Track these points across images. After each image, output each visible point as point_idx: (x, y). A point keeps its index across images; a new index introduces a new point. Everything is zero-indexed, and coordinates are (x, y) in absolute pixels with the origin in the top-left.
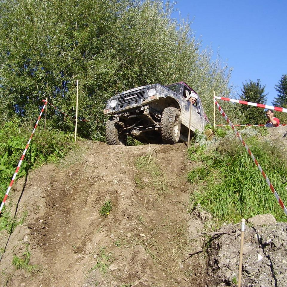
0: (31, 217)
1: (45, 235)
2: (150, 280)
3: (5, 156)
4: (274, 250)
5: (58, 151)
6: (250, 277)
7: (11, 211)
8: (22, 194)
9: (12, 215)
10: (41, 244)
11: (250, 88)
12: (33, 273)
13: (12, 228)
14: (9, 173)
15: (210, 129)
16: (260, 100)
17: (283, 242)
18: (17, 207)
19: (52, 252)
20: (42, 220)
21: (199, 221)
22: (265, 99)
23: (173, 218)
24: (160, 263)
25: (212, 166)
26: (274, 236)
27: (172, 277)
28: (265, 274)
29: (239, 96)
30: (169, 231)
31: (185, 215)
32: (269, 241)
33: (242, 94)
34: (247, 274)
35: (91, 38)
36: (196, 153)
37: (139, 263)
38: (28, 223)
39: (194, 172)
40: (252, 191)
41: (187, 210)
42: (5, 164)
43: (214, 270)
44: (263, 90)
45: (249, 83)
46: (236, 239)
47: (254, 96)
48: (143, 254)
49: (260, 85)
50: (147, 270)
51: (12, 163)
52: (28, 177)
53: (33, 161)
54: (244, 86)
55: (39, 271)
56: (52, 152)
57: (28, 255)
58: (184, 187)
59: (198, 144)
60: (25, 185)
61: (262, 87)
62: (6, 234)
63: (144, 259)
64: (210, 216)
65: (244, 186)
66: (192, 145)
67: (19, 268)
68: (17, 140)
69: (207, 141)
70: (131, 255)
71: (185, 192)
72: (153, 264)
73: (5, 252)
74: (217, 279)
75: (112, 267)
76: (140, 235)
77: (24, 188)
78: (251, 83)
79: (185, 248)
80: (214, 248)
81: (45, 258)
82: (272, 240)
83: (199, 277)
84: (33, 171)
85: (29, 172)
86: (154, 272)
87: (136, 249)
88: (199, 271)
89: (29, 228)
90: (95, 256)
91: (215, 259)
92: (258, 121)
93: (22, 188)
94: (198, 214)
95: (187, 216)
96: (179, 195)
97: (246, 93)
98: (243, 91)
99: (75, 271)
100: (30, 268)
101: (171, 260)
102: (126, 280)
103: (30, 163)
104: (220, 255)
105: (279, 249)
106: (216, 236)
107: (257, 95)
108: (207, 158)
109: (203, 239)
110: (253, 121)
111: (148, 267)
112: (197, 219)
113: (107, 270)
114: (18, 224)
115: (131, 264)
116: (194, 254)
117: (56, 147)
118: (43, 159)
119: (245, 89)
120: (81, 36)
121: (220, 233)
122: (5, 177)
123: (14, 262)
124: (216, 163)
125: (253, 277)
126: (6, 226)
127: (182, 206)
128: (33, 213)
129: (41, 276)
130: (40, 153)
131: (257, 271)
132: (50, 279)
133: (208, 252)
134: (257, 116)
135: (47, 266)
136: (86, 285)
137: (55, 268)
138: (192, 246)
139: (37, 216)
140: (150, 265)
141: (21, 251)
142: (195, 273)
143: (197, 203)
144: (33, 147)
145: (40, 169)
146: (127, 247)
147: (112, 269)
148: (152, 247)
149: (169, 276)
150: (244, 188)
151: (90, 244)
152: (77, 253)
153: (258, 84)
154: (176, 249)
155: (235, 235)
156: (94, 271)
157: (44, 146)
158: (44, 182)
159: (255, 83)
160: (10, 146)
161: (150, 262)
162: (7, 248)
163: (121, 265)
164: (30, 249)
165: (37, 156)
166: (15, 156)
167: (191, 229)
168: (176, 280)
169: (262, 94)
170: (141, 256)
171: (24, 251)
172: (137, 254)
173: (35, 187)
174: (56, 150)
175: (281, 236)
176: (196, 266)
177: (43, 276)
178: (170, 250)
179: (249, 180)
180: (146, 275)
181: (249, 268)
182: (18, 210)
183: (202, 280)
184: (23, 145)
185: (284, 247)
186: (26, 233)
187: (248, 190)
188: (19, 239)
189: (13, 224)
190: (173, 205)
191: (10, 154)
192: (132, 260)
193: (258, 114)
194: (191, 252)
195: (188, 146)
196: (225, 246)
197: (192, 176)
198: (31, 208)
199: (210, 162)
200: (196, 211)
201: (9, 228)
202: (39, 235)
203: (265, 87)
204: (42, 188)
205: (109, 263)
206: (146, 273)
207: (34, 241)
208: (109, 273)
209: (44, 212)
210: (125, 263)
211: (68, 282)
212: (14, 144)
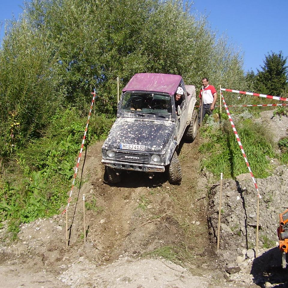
0: (93, 178)
1: (104, 189)
2: (173, 214)
3: (70, 136)
4: (248, 194)
5: (106, 132)
6: (231, 209)
7: (79, 174)
8: (84, 163)
9: (79, 176)
10: (102, 194)
11: (272, 59)
12: (99, 212)
13: (80, 186)
14: (74, 148)
15: (217, 113)
16: (283, 72)
17: (253, 189)
18: (82, 172)
19: (109, 199)
20: (101, 180)
21: (205, 179)
22: (287, 70)
23: (188, 177)
24: (179, 204)
25: (216, 141)
26: (248, 186)
27: (186, 213)
28: (240, 207)
29: (261, 68)
30: (185, 185)
31: (196, 175)
32: (245, 188)
33: (265, 66)
34: (230, 208)
35: (125, 39)
36: (206, 132)
37: (166, 204)
38: (91, 182)
39: (203, 145)
40: (240, 158)
41: (198, 171)
42: (70, 142)
43: (211, 207)
44: (284, 61)
45: (271, 55)
46: (226, 188)
47: (276, 68)
48: (168, 199)
49: (282, 57)
50: (171, 208)
51: (76, 141)
52: (87, 151)
53: (89, 139)
54: (266, 57)
55: (103, 210)
56: (102, 133)
57: (95, 201)
58: (196, 156)
59: (208, 125)
60: (85, 157)
61: (284, 59)
62: (77, 189)
63: (169, 202)
64: (212, 175)
65: (235, 155)
66: (203, 125)
67: (88, 209)
68: (78, 125)
69: (214, 122)
70: (160, 200)
71: (197, 160)
72: (174, 205)
73: (78, 200)
74: (213, 212)
75: (149, 207)
76: (166, 188)
77: (85, 158)
78: (273, 55)
79: (195, 195)
80: (212, 194)
81: (105, 203)
82: (246, 188)
83: (203, 212)
84: (91, 147)
85: (88, 147)
86: (175, 209)
87: (164, 196)
88: (203, 208)
89: (92, 185)
90: (138, 201)
91: (212, 201)
92: (280, 92)
93: (84, 159)
94: (204, 174)
95: (197, 175)
96: (192, 162)
97: (268, 64)
98: (265, 63)
99: (126, 210)
100: (96, 209)
101: (186, 203)
102: (158, 214)
103: (88, 141)
104: (215, 197)
105: (250, 193)
106: (214, 187)
107: (279, 67)
108: (214, 135)
109: (207, 189)
110: (275, 92)
111: (171, 207)
112: (204, 177)
113: (146, 208)
114: (84, 182)
115: (161, 205)
116: (200, 199)
117: (105, 128)
118: (97, 138)
119: (268, 61)
120: (117, 38)
121: (216, 184)
122: (72, 151)
123: (86, 206)
124: (219, 139)
125: (233, 209)
126: (76, 184)
127: (194, 169)
128: (94, 175)
129: (104, 213)
130: (94, 134)
131: (236, 206)
132: (110, 215)
133: (209, 197)
134: (279, 87)
135: (107, 208)
136: (133, 217)
137: (112, 208)
138: (199, 194)
139: (97, 177)
140: (173, 205)
141: (90, 199)
142: (201, 210)
143: (204, 167)
144: (89, 129)
145: (95, 145)
146: (158, 194)
147: (149, 208)
148: (174, 195)
149: (185, 212)
150: (235, 156)
151: (134, 194)
152: (126, 199)
153: (280, 55)
154: (189, 196)
155: (225, 186)
156: (138, 209)
157: (97, 129)
158: (99, 154)
159: (277, 54)
160: (73, 129)
161: (173, 203)
162: (79, 198)
163: (154, 205)
164: (95, 198)
165: (92, 135)
166: (77, 136)
167: (200, 184)
168: (189, 214)
169: (284, 66)
170: (167, 200)
171: (92, 199)
172: (165, 199)
173: (93, 158)
174: (105, 131)
175: (252, 186)
176: (201, 206)
177: (105, 214)
178: (185, 197)
179: (239, 151)
180: (170, 211)
181: (231, 204)
182: (83, 174)
183: (205, 213)
184: (82, 128)
185: (253, 192)
186: (91, 188)
187: (238, 158)
188: (86, 192)
189: (81, 183)
190: (188, 168)
191: (73, 134)
192: (162, 202)
193: (280, 85)
194: (199, 198)
195: (201, 126)
196: (218, 192)
197: (202, 149)
198: (93, 172)
199: (215, 139)
200: (203, 172)
201: (78, 185)
202: (100, 189)
203: (287, 58)
204: (98, 158)
205: (147, 204)
206: (170, 209)
207: (97, 192)
208: (147, 210)
209: (101, 175)
210: (157, 204)
211: (122, 216)
212: (75, 127)
